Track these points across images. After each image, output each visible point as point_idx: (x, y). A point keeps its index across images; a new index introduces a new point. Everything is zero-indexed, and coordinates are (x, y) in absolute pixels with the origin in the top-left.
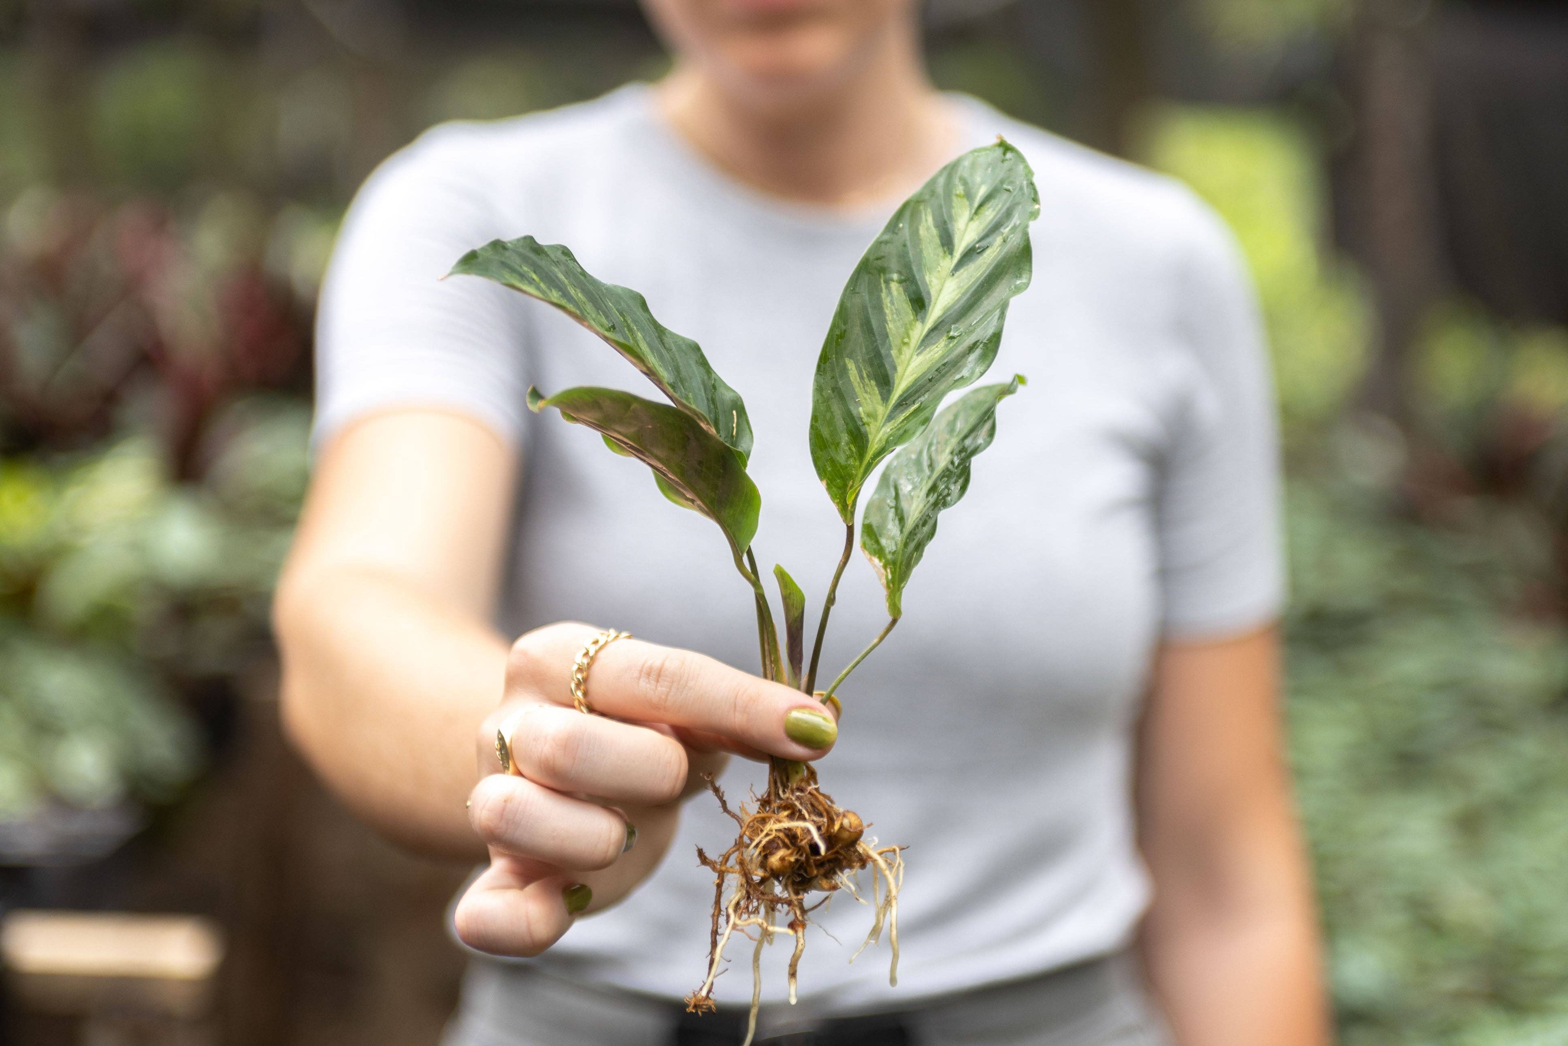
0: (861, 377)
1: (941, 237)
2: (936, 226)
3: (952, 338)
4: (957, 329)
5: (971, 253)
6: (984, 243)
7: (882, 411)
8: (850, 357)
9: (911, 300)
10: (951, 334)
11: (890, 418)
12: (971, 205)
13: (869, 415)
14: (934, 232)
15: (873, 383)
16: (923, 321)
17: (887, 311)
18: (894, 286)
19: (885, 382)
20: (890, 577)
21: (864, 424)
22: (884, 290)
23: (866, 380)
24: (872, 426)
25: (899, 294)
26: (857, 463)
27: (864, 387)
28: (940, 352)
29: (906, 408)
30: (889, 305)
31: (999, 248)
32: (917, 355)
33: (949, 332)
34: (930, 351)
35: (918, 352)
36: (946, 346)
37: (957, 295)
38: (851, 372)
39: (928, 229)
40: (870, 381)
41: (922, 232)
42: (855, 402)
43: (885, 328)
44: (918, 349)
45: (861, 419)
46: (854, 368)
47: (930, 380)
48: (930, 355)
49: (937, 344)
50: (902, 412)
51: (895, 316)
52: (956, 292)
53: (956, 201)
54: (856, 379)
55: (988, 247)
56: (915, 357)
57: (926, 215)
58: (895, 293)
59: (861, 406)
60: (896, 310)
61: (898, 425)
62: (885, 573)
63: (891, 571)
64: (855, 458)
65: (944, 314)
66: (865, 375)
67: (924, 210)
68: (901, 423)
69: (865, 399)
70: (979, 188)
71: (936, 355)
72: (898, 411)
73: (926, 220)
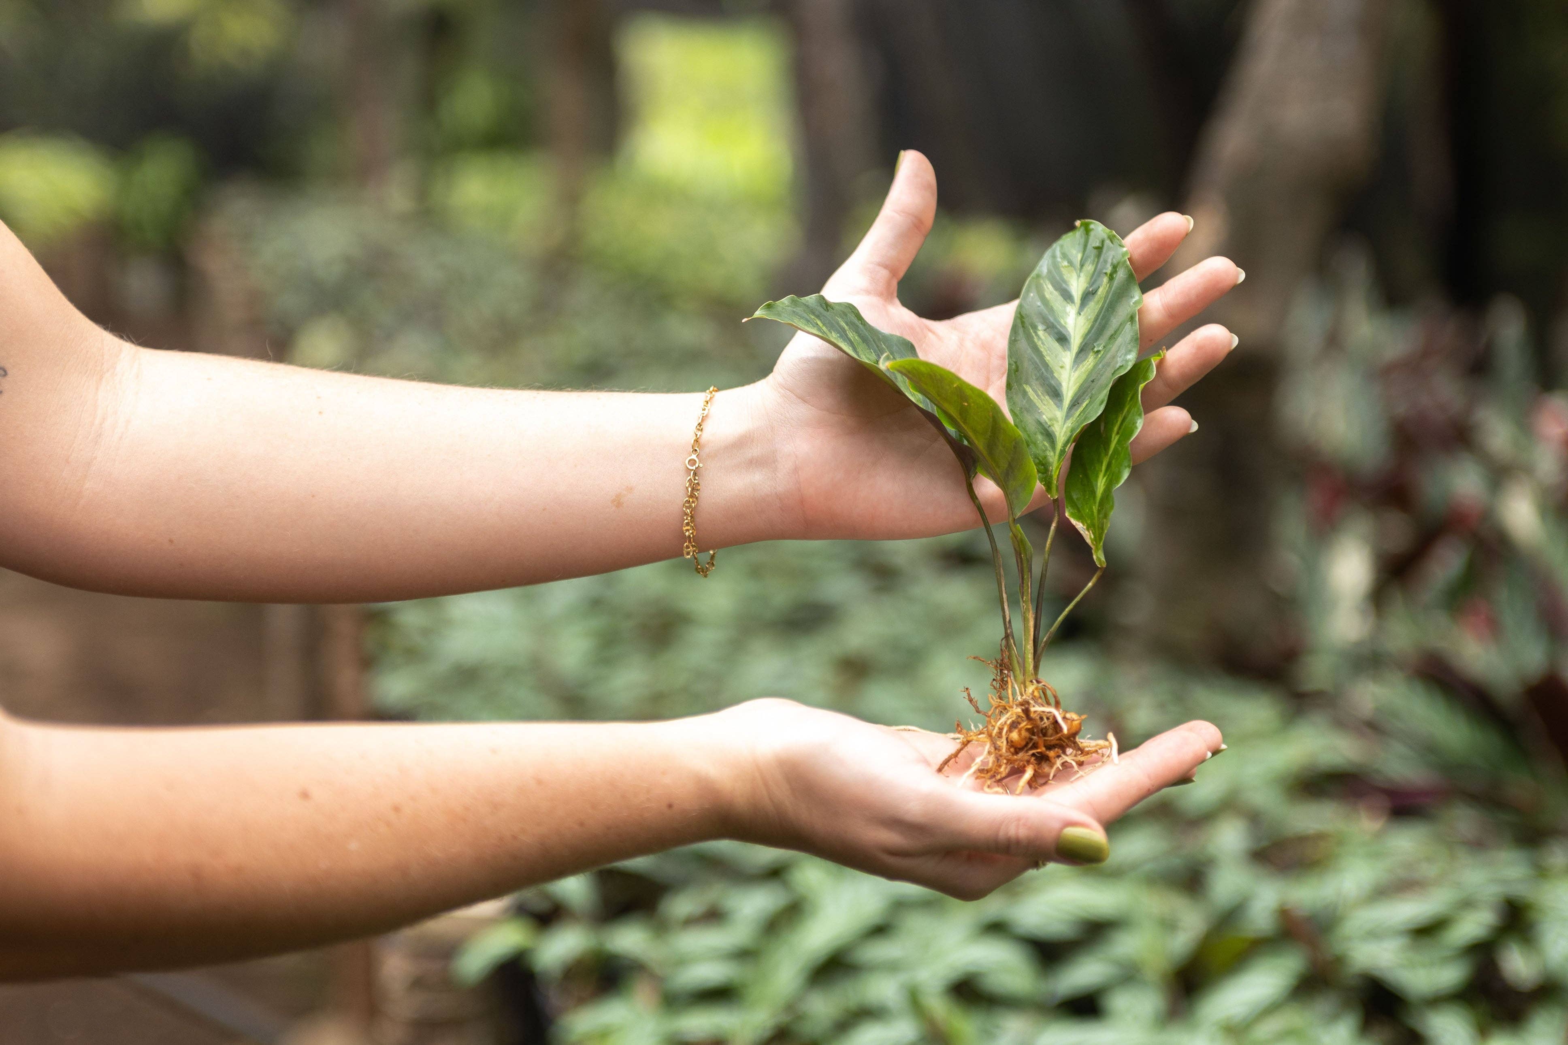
0: (1038, 395)
1: (1062, 295)
2: (1056, 289)
3: (1098, 352)
4: (1099, 345)
5: (1087, 296)
6: (1095, 287)
7: (1060, 414)
8: (1027, 383)
9: (1057, 341)
10: (1096, 349)
11: (1068, 416)
12: (1075, 269)
13: (1050, 420)
14: (1056, 293)
15: (1047, 397)
16: (1069, 349)
17: (1042, 350)
18: (1041, 333)
19: (1055, 394)
20: (1092, 537)
21: (1049, 426)
22: (1035, 337)
23: (1042, 397)
24: (1055, 426)
25: (1045, 337)
26: (1052, 454)
27: (1042, 402)
28: (1092, 364)
29: (1080, 407)
30: (1042, 346)
31: (1108, 285)
32: (1074, 372)
33: (1093, 349)
34: (1083, 366)
35: (1073, 370)
36: (1095, 358)
37: (1089, 325)
38: (1029, 393)
39: (1051, 293)
40: (1045, 397)
41: (1047, 296)
42: (1039, 413)
43: (1045, 360)
44: (1072, 368)
45: (1046, 423)
46: (1031, 390)
47: (1093, 381)
48: (1084, 368)
49: (1087, 360)
50: (1077, 410)
51: (1048, 352)
52: (1087, 324)
53: (1064, 271)
54: (1035, 398)
55: (1099, 287)
56: (1073, 374)
57: (1046, 285)
58: (1043, 337)
59: (1044, 414)
60: (1048, 348)
61: (1076, 419)
62: (1089, 534)
63: (1092, 532)
64: (1050, 451)
65: (1084, 339)
66: (1040, 394)
67: (1044, 282)
68: (1078, 416)
69: (1045, 409)
70: (1077, 257)
71: (1090, 366)
72: (1073, 411)
73: (1048, 288)
